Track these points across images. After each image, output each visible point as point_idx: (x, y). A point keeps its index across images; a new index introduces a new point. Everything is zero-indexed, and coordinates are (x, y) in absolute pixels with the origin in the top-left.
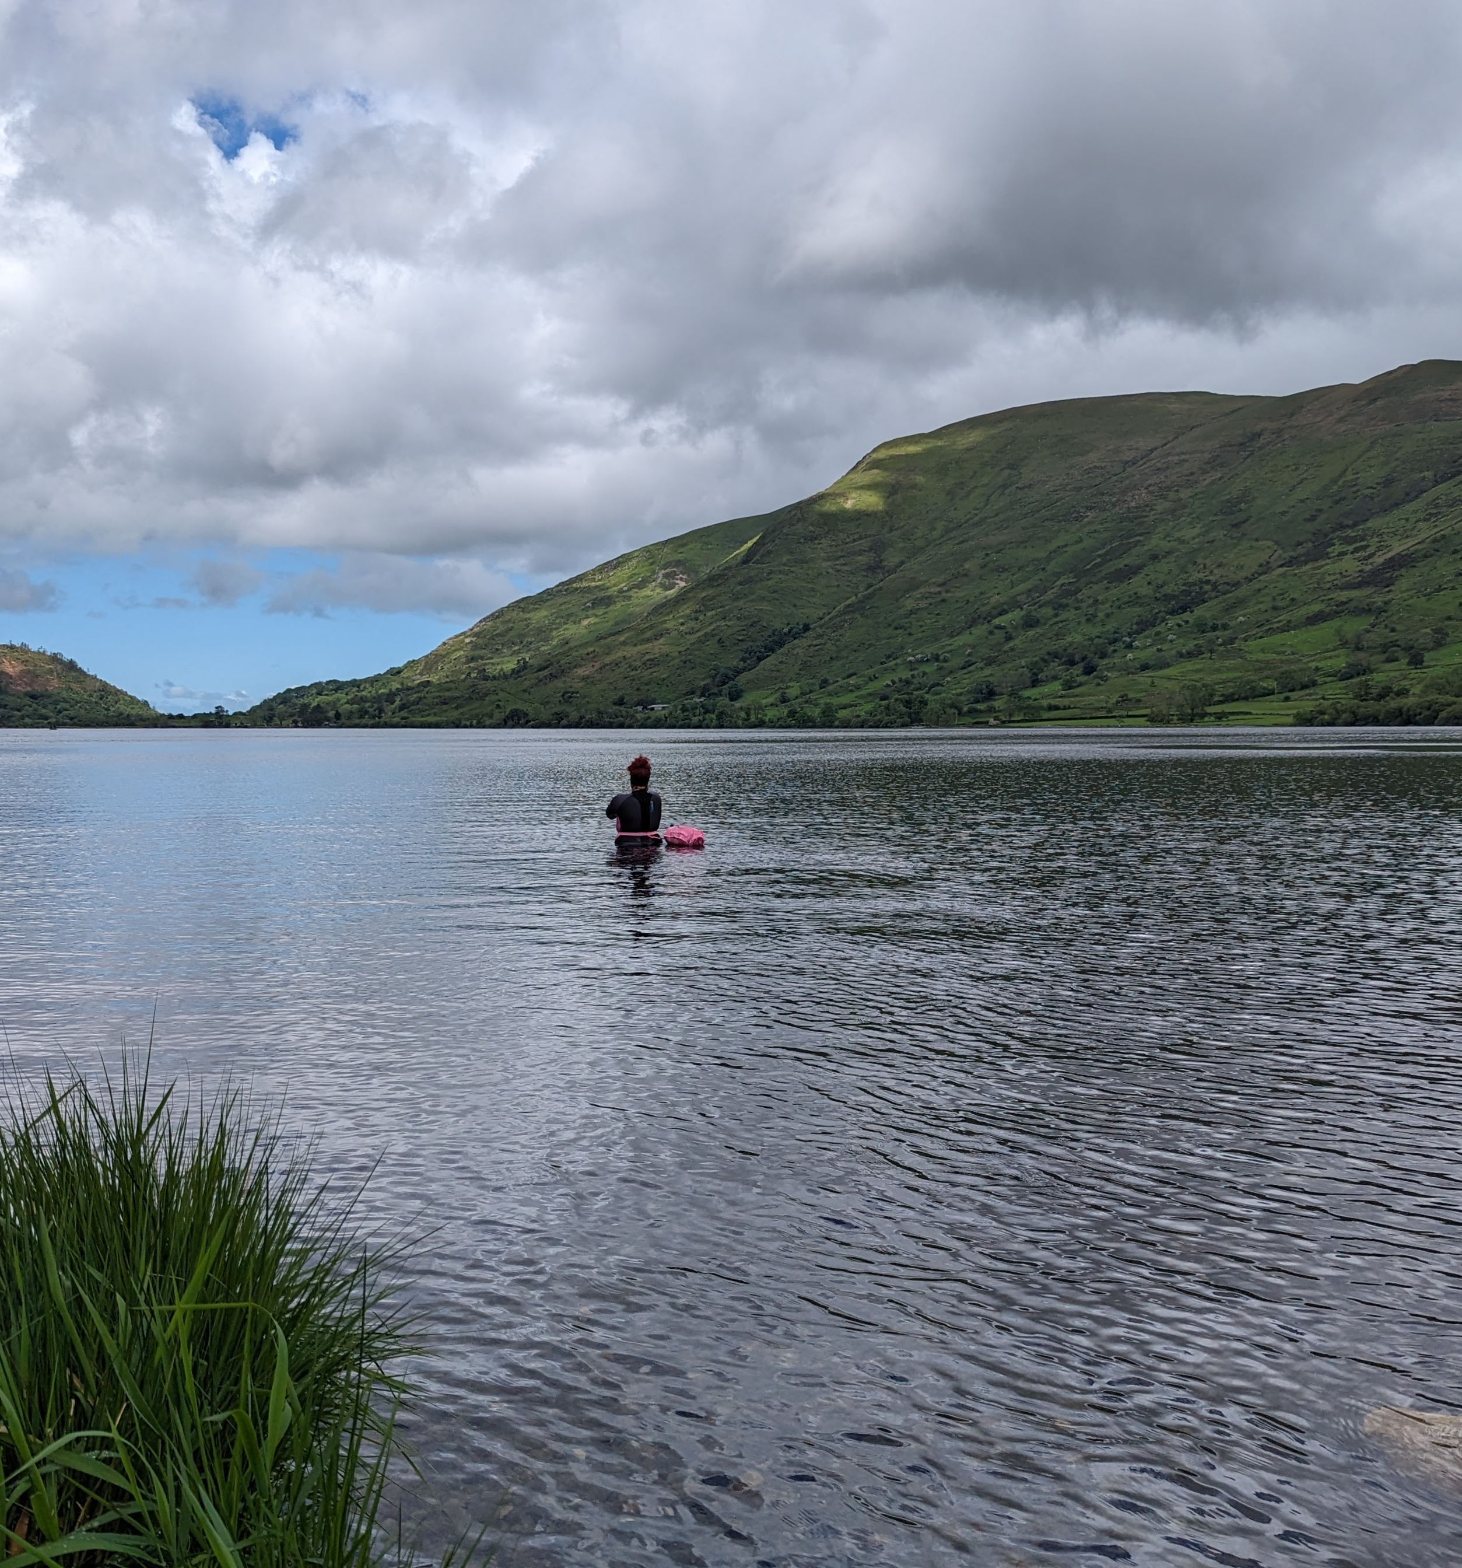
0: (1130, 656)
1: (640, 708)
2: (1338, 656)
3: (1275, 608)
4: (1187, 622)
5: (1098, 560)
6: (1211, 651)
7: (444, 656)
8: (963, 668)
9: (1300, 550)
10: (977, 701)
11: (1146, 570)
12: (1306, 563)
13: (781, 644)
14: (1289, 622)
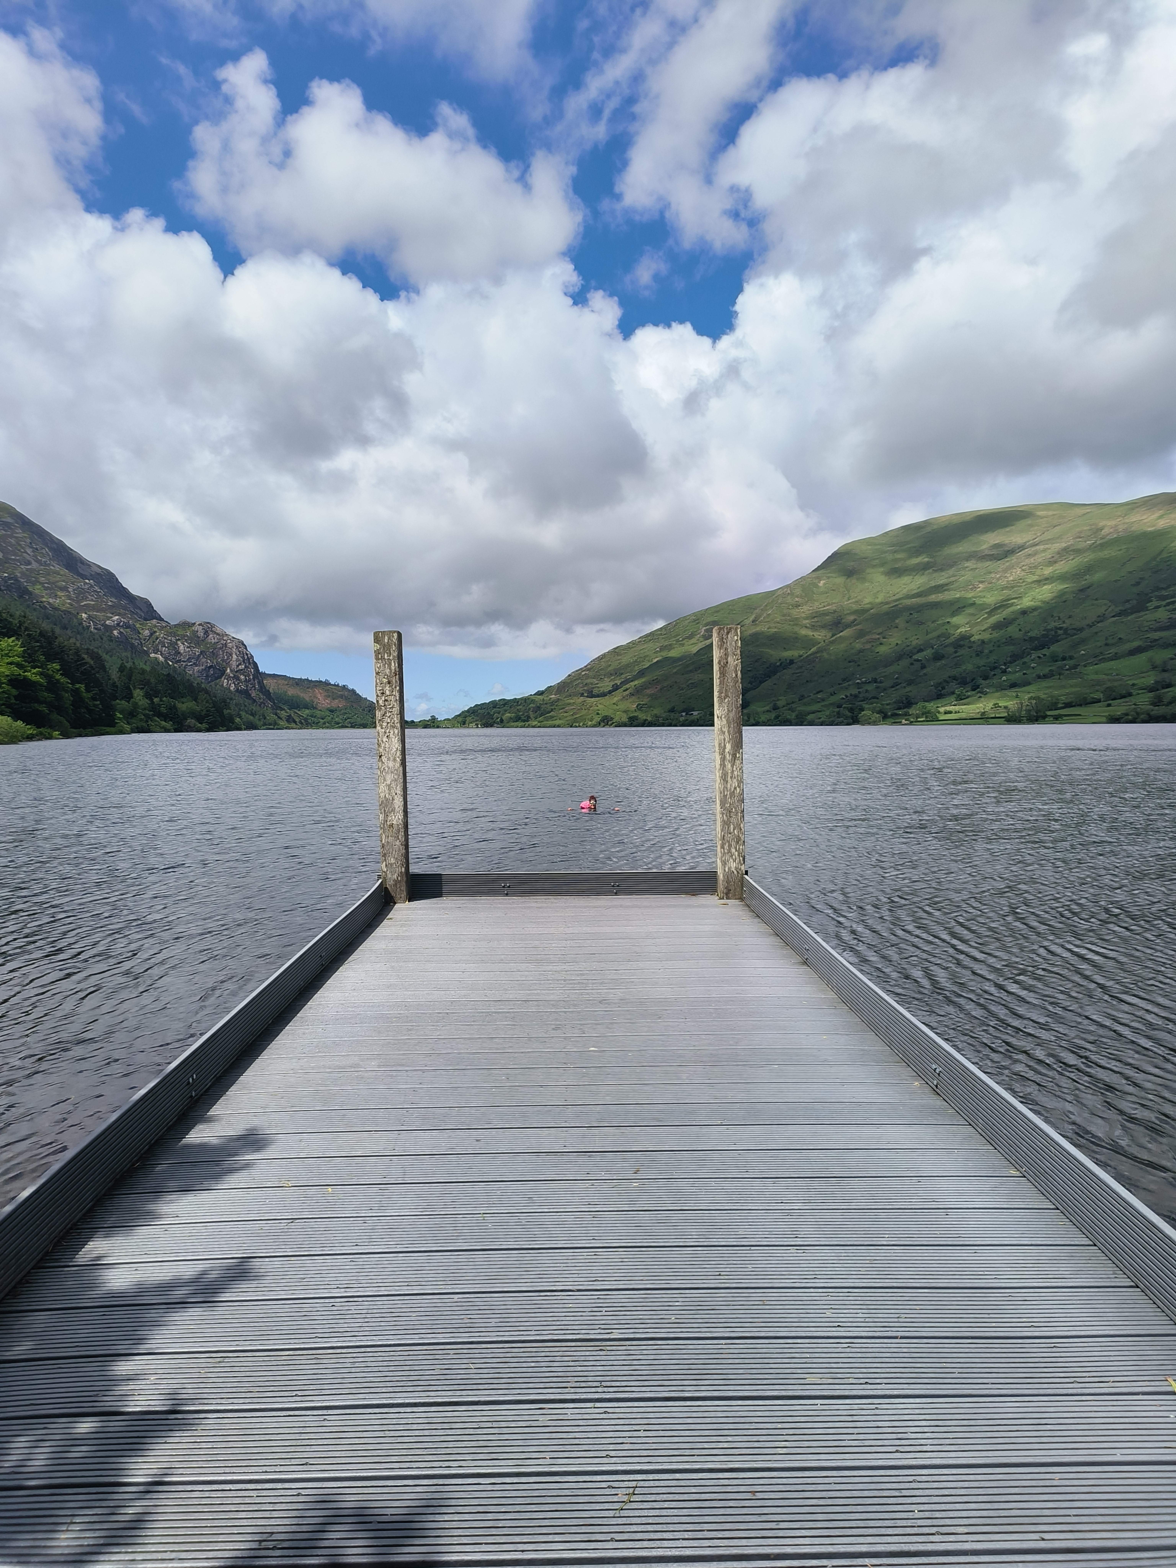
0: (1004, 678)
1: (684, 714)
2: (1149, 676)
3: (1106, 645)
4: (1045, 655)
5: (986, 616)
6: (1060, 674)
7: (569, 683)
8: (893, 687)
9: (1128, 606)
10: (899, 709)
11: (1018, 622)
12: (1132, 613)
13: (774, 673)
14: (1116, 653)
